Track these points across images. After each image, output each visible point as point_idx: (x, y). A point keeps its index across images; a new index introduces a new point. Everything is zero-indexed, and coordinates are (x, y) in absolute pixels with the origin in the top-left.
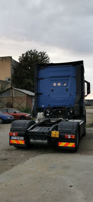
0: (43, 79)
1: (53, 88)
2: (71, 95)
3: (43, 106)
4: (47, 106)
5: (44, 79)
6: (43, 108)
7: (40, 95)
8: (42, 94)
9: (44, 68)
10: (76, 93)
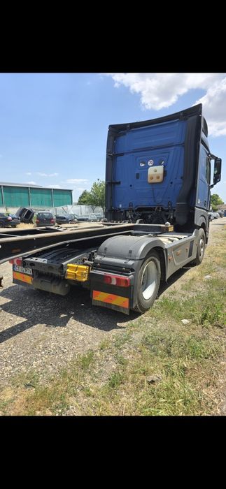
0: (122, 154)
1: (138, 172)
2: (172, 183)
3: (120, 206)
4: (127, 207)
5: (125, 156)
6: (120, 209)
7: (117, 186)
8: (119, 183)
9: (124, 134)
10: (182, 178)
